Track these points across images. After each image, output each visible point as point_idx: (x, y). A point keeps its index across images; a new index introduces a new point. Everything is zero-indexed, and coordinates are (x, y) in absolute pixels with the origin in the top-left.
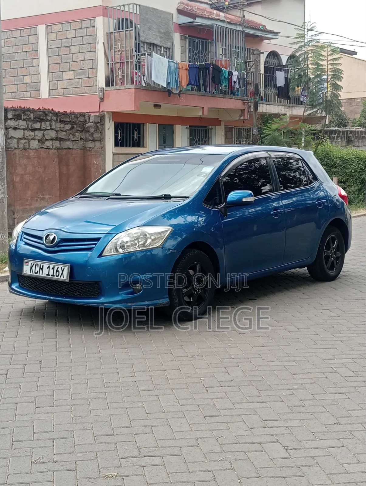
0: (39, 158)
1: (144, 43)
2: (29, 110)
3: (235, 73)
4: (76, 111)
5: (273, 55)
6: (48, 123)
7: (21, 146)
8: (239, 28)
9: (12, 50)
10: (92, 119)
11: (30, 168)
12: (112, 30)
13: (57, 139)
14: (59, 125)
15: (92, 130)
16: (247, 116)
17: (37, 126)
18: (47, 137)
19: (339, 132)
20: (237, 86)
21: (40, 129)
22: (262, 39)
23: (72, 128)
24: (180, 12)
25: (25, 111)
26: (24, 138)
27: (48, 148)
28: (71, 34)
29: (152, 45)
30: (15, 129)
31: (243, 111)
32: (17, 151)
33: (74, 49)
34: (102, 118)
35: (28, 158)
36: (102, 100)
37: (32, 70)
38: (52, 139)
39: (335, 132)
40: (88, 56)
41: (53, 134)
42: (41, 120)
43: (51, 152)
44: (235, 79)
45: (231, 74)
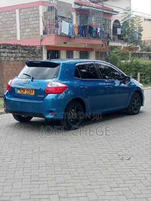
0: (14, 65)
1: (59, 16)
2: (10, 45)
3: (99, 29)
4: (30, 45)
5: (117, 21)
6: (18, 50)
7: (6, 60)
8: (101, 10)
9: (5, 20)
10: (37, 49)
11: (10, 69)
12: (46, 11)
13: (22, 57)
14: (23, 51)
15: (37, 53)
16: (104, 47)
17: (13, 51)
18: (17, 56)
19: (146, 54)
20: (100, 34)
21: (15, 53)
22: (112, 15)
23: (29, 52)
24: (76, 3)
25: (8, 45)
26: (8, 56)
27: (18, 61)
28: (29, 13)
29: (62, 17)
30: (4, 52)
31: (103, 45)
32: (5, 62)
33: (30, 19)
34: (42, 48)
35: (9, 65)
36: (41, 40)
37: (14, 28)
38: (20, 57)
39: (144, 54)
40: (36, 22)
41: (20, 55)
42: (15, 49)
43: (19, 62)
44: (99, 31)
45: (97, 29)
